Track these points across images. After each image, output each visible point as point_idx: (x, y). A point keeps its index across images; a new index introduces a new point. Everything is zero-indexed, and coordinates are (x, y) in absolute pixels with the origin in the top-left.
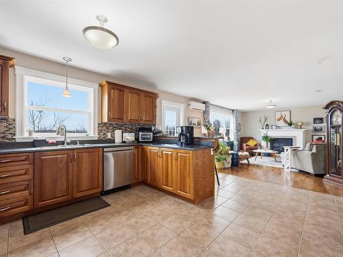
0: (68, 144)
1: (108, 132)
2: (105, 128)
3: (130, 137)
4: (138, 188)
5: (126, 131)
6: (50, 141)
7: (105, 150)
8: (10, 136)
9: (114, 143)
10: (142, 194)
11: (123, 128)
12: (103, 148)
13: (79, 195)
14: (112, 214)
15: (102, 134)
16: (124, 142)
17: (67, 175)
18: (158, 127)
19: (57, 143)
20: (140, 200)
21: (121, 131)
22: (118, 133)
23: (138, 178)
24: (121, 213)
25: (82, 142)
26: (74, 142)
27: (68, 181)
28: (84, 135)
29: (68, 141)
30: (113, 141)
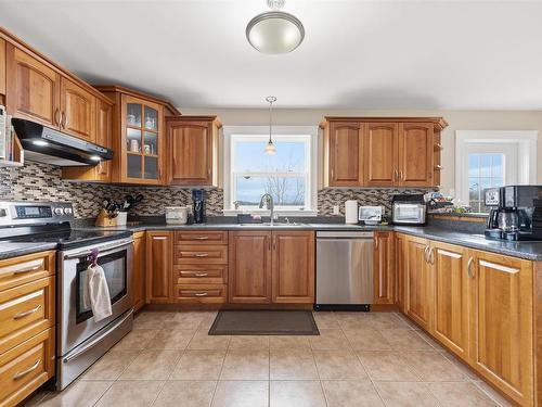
0: (275, 221)
1: (334, 204)
2: (328, 197)
3: (374, 213)
4: (383, 317)
5: (367, 202)
6: (255, 217)
7: (319, 234)
8: (218, 209)
9: (344, 223)
10: (387, 335)
11: (361, 196)
12: (316, 230)
13: (280, 300)
14: (313, 352)
15: (324, 206)
16: (361, 223)
17: (265, 266)
18: (446, 192)
19: (262, 220)
20: (377, 346)
21: (356, 201)
22: (351, 205)
23: (385, 296)
24: (329, 357)
25: (293, 220)
26: (282, 220)
27: (265, 274)
28: (297, 208)
29: (275, 217)
30: (342, 220)
